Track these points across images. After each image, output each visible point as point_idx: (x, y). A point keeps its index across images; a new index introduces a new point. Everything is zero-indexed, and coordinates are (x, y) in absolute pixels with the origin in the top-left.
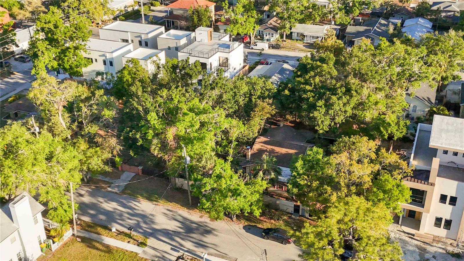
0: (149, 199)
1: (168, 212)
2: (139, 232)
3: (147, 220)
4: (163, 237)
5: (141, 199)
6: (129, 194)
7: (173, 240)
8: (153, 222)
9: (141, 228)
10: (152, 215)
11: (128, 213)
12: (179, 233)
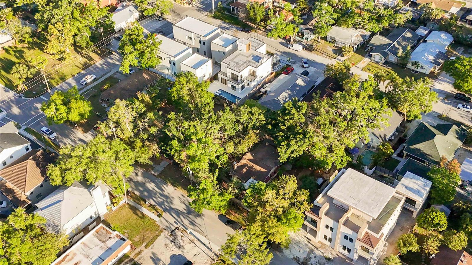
0: (173, 185)
1: (181, 197)
2: (162, 208)
3: (169, 200)
4: (174, 213)
5: (169, 184)
6: (163, 179)
7: (179, 217)
8: (172, 203)
9: (164, 205)
10: (173, 198)
11: (160, 194)
12: (184, 213)
